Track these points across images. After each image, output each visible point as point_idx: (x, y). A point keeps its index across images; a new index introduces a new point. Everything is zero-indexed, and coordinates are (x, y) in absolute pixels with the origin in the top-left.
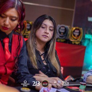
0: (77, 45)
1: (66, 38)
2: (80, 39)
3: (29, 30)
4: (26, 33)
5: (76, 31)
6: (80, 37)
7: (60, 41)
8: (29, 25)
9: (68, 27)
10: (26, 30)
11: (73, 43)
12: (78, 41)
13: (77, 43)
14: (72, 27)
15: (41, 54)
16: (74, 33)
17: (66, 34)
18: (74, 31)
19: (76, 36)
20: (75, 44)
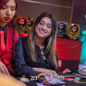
0: (74, 40)
1: (65, 34)
2: (77, 35)
3: (30, 26)
4: (27, 29)
5: (74, 27)
6: (77, 33)
7: (59, 36)
8: (30, 21)
9: (66, 23)
10: (28, 26)
11: (71, 38)
12: (75, 37)
13: (75, 39)
14: (70, 24)
15: (40, 49)
16: (72, 29)
17: (64, 30)
18: (72, 28)
19: (74, 32)
20: (72, 39)
